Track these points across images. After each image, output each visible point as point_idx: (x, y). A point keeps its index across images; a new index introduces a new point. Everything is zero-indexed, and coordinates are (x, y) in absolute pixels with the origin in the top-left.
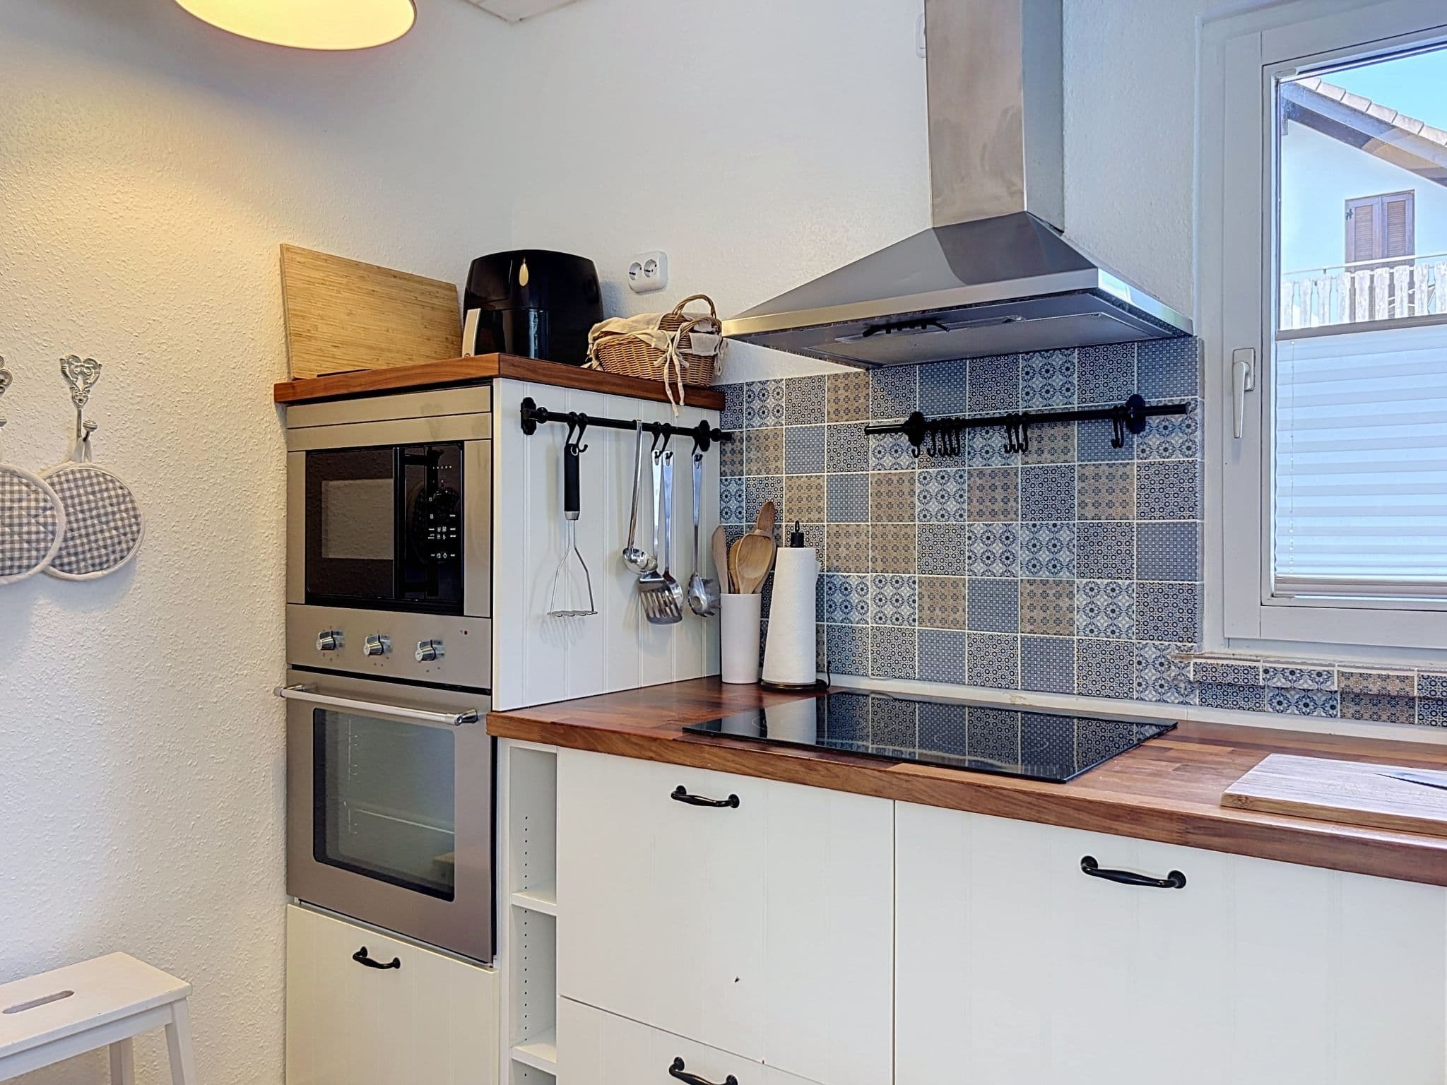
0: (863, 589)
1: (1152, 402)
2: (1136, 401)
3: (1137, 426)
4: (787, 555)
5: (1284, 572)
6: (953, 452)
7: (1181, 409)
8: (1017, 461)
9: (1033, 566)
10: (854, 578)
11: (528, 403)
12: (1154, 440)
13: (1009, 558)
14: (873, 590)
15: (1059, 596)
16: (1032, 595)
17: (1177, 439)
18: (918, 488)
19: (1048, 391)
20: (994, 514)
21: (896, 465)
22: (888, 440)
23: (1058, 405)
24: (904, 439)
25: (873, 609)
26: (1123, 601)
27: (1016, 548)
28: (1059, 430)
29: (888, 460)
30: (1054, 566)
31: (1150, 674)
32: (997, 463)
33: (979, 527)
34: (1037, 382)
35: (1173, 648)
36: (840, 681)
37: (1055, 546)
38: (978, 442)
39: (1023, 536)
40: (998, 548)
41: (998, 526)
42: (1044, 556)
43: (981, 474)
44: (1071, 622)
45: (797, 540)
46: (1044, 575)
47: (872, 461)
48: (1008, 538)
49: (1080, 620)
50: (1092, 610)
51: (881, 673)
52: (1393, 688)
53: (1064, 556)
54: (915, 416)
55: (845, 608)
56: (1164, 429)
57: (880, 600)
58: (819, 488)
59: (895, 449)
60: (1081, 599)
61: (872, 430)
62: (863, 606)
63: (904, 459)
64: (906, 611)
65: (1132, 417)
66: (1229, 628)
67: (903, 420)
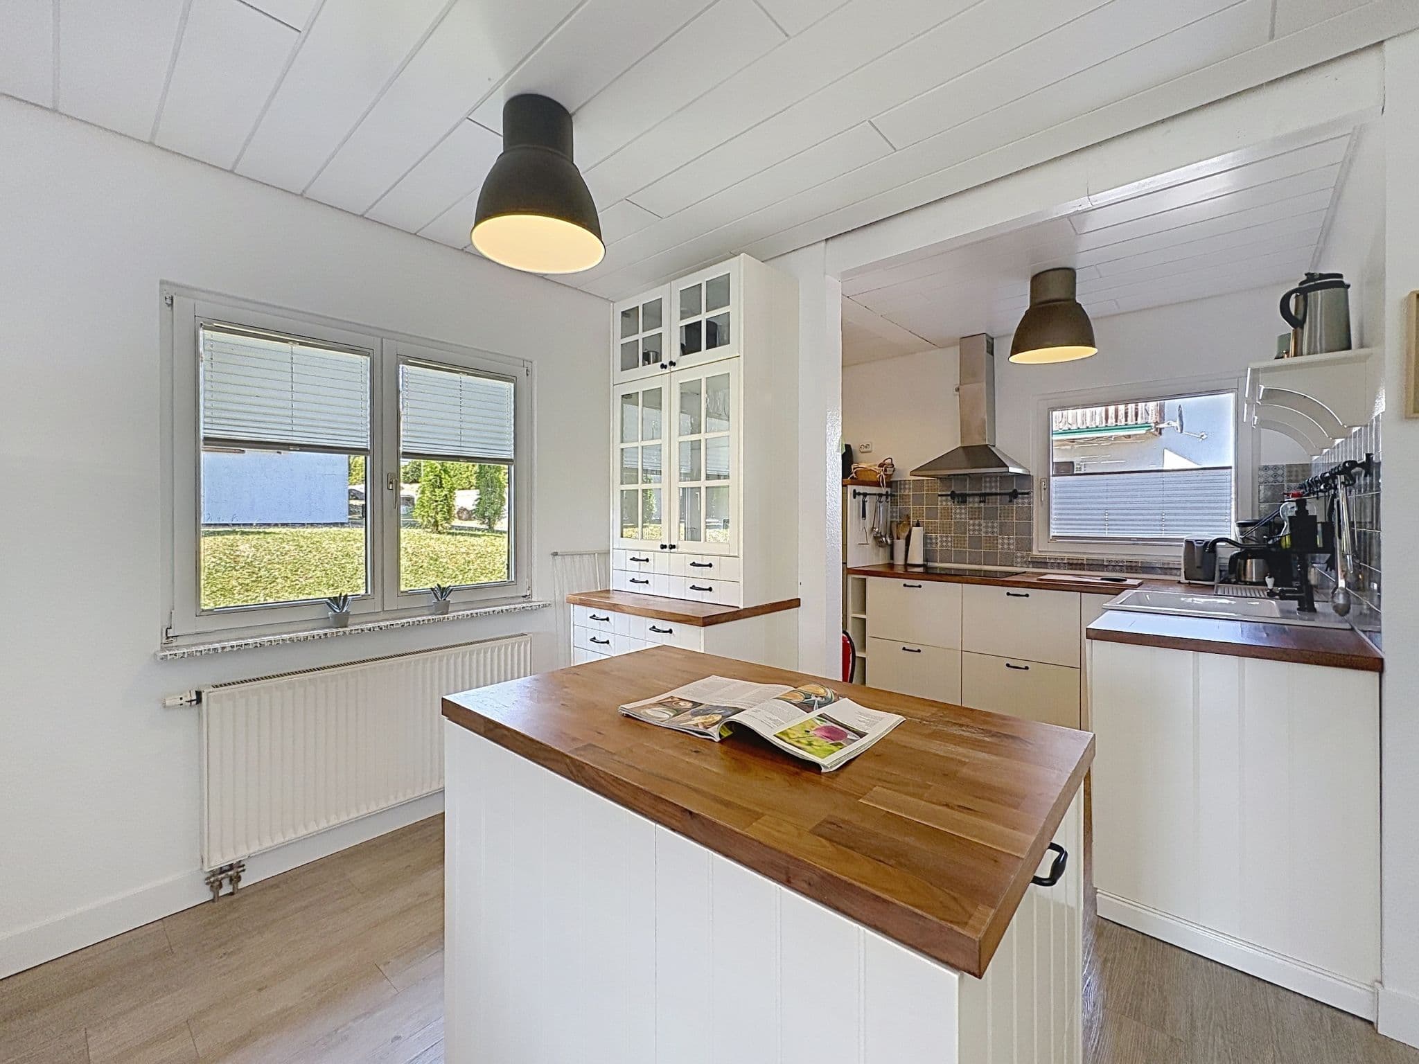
0: (937, 538)
1: (1019, 491)
2: (1015, 491)
3: (1016, 497)
4: (914, 529)
5: (1053, 534)
6: (964, 502)
7: (1028, 493)
8: (982, 505)
9: (987, 532)
10: (934, 536)
11: (855, 491)
12: (1020, 501)
13: (980, 530)
14: (939, 539)
15: (994, 540)
16: (986, 540)
17: (1026, 501)
18: (953, 511)
19: (991, 488)
20: (975, 519)
21: (947, 505)
22: (944, 498)
23: (994, 491)
24: (949, 498)
25: (939, 544)
26: (1011, 541)
27: (982, 528)
28: (994, 497)
29: (944, 503)
30: (993, 532)
31: (1019, 560)
32: (976, 505)
33: (971, 522)
34: (988, 485)
35: (1025, 553)
36: (930, 564)
37: (993, 527)
38: (971, 500)
39: (984, 525)
40: (977, 528)
41: (977, 522)
42: (990, 530)
43: (972, 508)
44: (997, 547)
45: (918, 525)
46: (990, 535)
47: (939, 503)
48: (980, 525)
49: (1000, 546)
50: (1003, 544)
51: (941, 561)
52: (1080, 562)
53: (995, 530)
54: (953, 492)
55: (931, 543)
56: (1023, 498)
57: (942, 541)
58: (923, 510)
59: (947, 500)
60: (1000, 541)
61: (939, 495)
62: (937, 543)
63: (949, 503)
64: (949, 544)
65: (1014, 495)
66: (1040, 548)
67: (949, 493)
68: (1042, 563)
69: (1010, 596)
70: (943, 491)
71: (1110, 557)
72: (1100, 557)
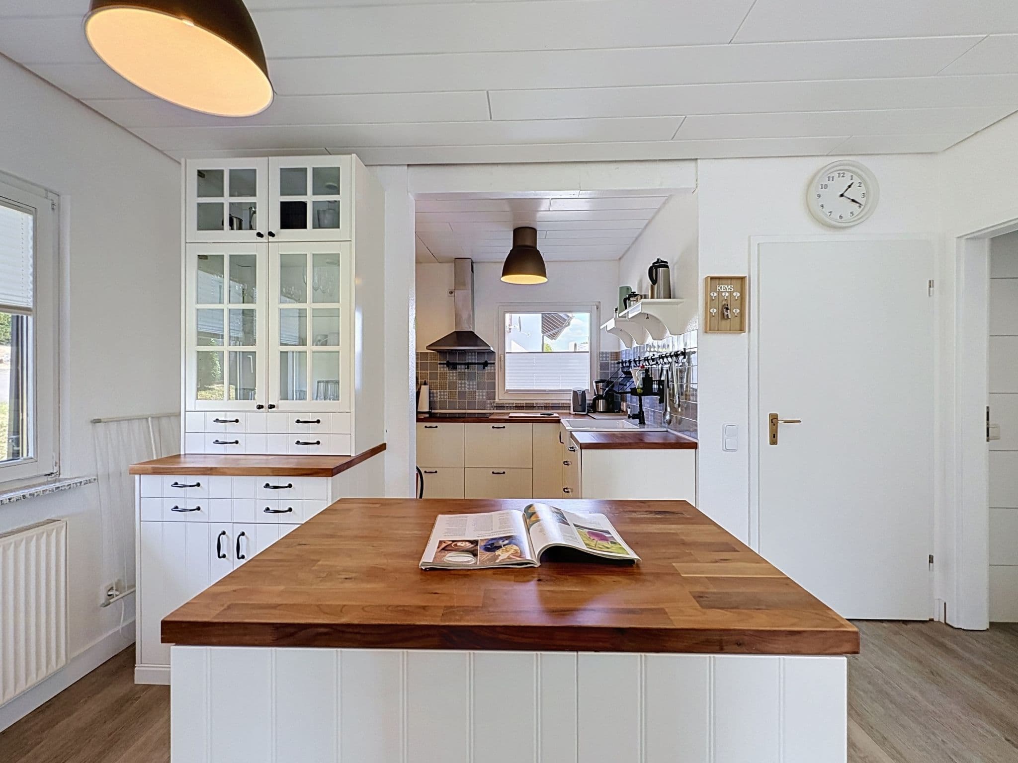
0: (437, 393)
1: (489, 362)
2: (486, 362)
3: (487, 366)
4: (423, 387)
5: (507, 389)
6: (455, 368)
7: (493, 364)
8: (466, 370)
9: (469, 388)
10: (435, 391)
12: (489, 368)
13: (465, 387)
14: (439, 394)
15: (474, 393)
16: (469, 393)
17: (492, 368)
18: (448, 374)
19: (472, 359)
20: (462, 380)
21: (444, 370)
22: (442, 365)
23: (473, 361)
24: (445, 366)
25: (439, 397)
26: (484, 394)
27: (466, 385)
28: (473, 366)
29: (442, 369)
30: (473, 388)
31: (488, 405)
32: (463, 371)
33: (460, 382)
34: (470, 357)
35: (492, 401)
36: (433, 411)
37: (473, 385)
38: (459, 367)
39: (467, 383)
40: (463, 385)
41: (463, 382)
42: (471, 387)
43: (460, 372)
45: (425, 384)
46: (471, 390)
47: (439, 369)
48: (465, 383)
49: (477, 397)
50: (479, 395)
51: (440, 409)
52: (522, 405)
53: (475, 387)
54: (448, 362)
55: (434, 397)
56: (491, 367)
57: (440, 395)
58: (428, 374)
59: (443, 367)
60: (477, 394)
61: (440, 364)
62: (437, 396)
63: (445, 369)
64: (446, 397)
65: (485, 364)
66: (500, 398)
67: (445, 362)
68: (500, 407)
69: (495, 429)
70: (441, 361)
71: (537, 401)
72: (532, 402)
